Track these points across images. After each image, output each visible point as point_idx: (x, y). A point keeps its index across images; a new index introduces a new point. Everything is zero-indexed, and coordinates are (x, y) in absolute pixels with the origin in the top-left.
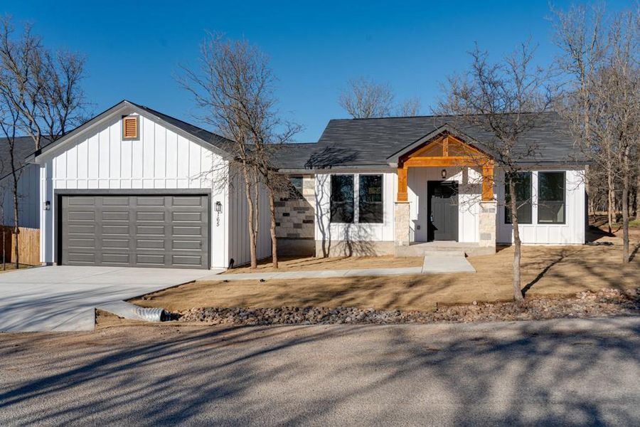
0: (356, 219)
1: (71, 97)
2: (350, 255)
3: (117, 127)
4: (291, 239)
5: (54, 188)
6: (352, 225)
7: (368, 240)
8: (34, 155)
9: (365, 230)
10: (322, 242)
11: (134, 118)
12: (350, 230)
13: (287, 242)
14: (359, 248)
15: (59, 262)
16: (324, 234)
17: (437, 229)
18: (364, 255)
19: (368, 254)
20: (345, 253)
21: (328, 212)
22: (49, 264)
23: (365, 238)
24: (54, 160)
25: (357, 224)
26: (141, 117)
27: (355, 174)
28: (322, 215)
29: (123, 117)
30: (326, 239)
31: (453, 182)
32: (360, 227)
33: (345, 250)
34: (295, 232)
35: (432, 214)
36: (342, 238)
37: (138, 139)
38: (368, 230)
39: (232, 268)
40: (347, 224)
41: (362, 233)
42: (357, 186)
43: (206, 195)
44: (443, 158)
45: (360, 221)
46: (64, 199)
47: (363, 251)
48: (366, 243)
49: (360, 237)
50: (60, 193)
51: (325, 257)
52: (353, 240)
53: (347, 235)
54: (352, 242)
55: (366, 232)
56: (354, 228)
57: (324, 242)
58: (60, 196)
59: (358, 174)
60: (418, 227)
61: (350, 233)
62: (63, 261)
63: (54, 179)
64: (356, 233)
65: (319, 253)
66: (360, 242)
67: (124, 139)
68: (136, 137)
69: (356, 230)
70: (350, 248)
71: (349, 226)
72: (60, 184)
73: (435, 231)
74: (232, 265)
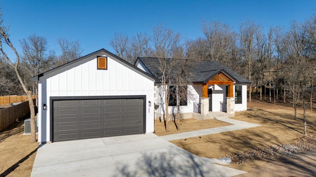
0: (177, 104)
3: (94, 62)
5: (48, 95)
11: (104, 58)
26: (108, 58)
28: (163, 104)
29: (98, 57)
30: (165, 114)
31: (210, 89)
33: (172, 119)
36: (171, 113)
37: (106, 69)
40: (174, 107)
43: (143, 98)
46: (55, 102)
52: (175, 114)
53: (173, 112)
62: (54, 140)
67: (98, 69)
69: (177, 109)
70: (174, 117)
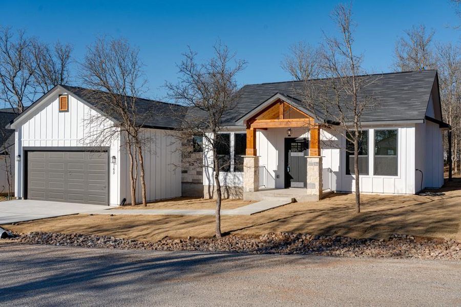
0: (232, 169)
1: (63, 78)
2: (228, 198)
3: (56, 103)
4: (195, 183)
5: (22, 146)
6: (229, 174)
7: (240, 186)
8: (10, 124)
9: (238, 178)
10: (208, 187)
11: (65, 96)
12: (228, 178)
13: (192, 186)
14: (234, 193)
15: (26, 197)
16: (209, 181)
17: (292, 178)
18: (238, 198)
19: (241, 198)
20: (224, 196)
21: (212, 163)
22: (20, 198)
23: (238, 184)
24: (22, 127)
25: (233, 173)
26: (70, 96)
27: (231, 133)
28: (208, 166)
29: (60, 95)
30: (211, 185)
31: (305, 139)
32: (235, 175)
33: (224, 194)
34: (197, 179)
35: (289, 166)
36: (222, 184)
37: (67, 111)
38: (241, 178)
39: (123, 205)
40: (226, 173)
41: (236, 180)
42: (232, 143)
43: (107, 151)
44: (280, 120)
45: (235, 171)
46: (30, 154)
47: (237, 195)
48: (239, 188)
49: (235, 183)
50: (26, 149)
51: (210, 198)
52: (230, 185)
53: (226, 182)
54: (229, 188)
55: (239, 179)
56: (230, 176)
57: (209, 186)
58: (26, 151)
59: (233, 133)
60: (277, 177)
61: (228, 180)
62: (28, 197)
63: (22, 139)
64: (232, 181)
65: (206, 196)
66: (235, 187)
67: (60, 112)
68: (66, 109)
69: (232, 177)
70: (228, 192)
71: (227, 175)
72: (26, 144)
73: (292, 180)
74: (124, 203)
